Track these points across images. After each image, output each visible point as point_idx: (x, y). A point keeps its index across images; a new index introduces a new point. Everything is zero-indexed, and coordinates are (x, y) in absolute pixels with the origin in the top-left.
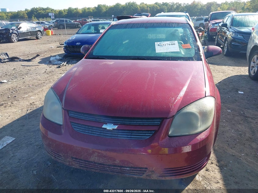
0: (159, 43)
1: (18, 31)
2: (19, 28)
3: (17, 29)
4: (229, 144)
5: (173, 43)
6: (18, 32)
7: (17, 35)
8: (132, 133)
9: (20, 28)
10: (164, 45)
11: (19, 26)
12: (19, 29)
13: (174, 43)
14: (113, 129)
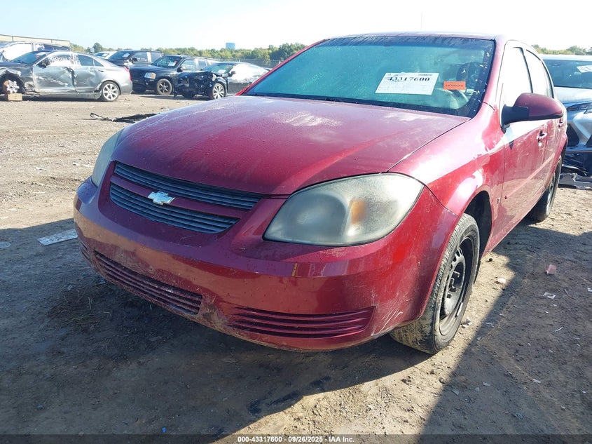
0: (393, 75)
1: (228, 78)
2: (230, 73)
3: (227, 75)
4: (517, 351)
5: (425, 77)
6: (227, 82)
7: (224, 87)
8: (194, 217)
9: (233, 73)
10: (404, 79)
11: (232, 70)
12: (230, 75)
13: (429, 77)
14: (165, 205)
